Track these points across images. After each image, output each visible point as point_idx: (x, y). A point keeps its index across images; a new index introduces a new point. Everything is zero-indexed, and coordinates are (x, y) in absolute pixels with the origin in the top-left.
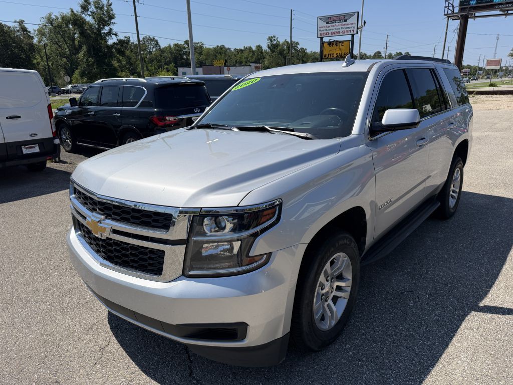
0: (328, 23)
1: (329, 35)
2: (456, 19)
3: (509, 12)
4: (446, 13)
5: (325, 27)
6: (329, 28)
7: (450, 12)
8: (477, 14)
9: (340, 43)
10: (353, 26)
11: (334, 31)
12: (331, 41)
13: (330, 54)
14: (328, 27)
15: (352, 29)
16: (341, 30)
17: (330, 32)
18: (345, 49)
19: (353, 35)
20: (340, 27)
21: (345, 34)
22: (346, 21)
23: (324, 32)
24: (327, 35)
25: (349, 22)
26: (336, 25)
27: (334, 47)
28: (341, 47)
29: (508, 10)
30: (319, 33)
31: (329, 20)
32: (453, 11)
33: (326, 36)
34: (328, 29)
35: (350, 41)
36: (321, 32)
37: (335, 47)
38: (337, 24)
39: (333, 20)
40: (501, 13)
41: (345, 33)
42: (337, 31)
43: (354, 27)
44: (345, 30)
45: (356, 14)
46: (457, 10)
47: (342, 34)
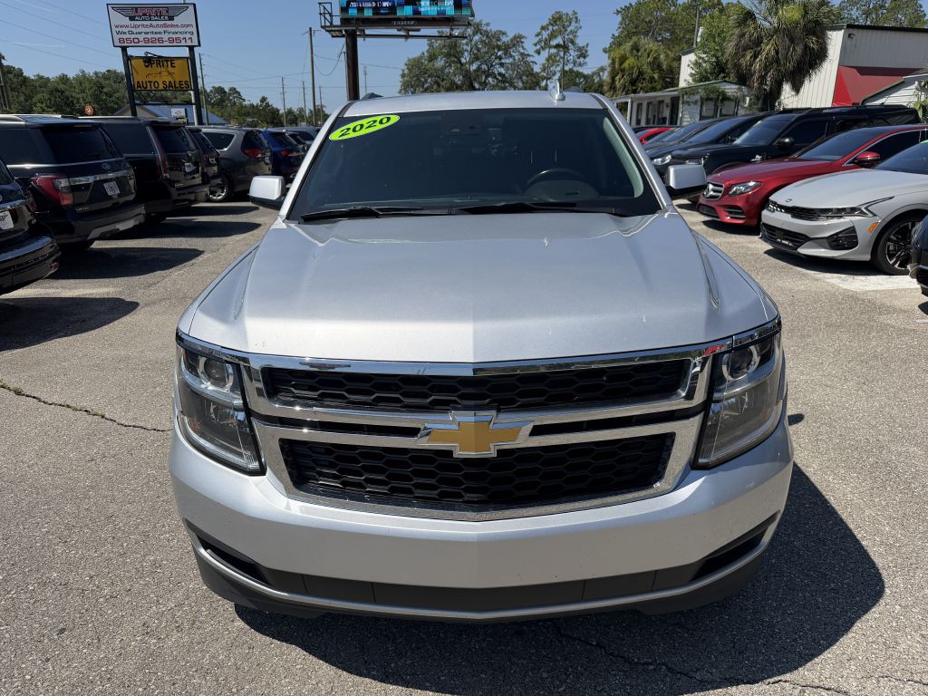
0: (132, 18)
1: (141, 44)
2: (338, 36)
3: (411, 33)
4: (323, 24)
5: (127, 26)
6: (138, 30)
7: (328, 24)
8: (368, 32)
9: (167, 61)
10: (189, 29)
11: (149, 36)
12: (149, 55)
13: (150, 82)
14: (135, 26)
15: (188, 36)
16: (166, 37)
17: (141, 37)
18: (180, 74)
19: (191, 48)
20: (162, 30)
21: (175, 44)
22: (171, 18)
23: (128, 36)
24: (137, 45)
25: (177, 20)
26: (151, 26)
27: (155, 69)
28: (170, 69)
29: (409, 30)
30: (117, 37)
31: (135, 13)
32: (331, 23)
33: (133, 44)
34: (134, 30)
35: (187, 58)
36: (120, 36)
37: (159, 69)
38: (154, 23)
39: (145, 15)
40: (402, 33)
41: (174, 42)
42: (157, 36)
43: (192, 33)
44: (174, 36)
45: (191, 8)
46: (337, 21)
47: (168, 44)
